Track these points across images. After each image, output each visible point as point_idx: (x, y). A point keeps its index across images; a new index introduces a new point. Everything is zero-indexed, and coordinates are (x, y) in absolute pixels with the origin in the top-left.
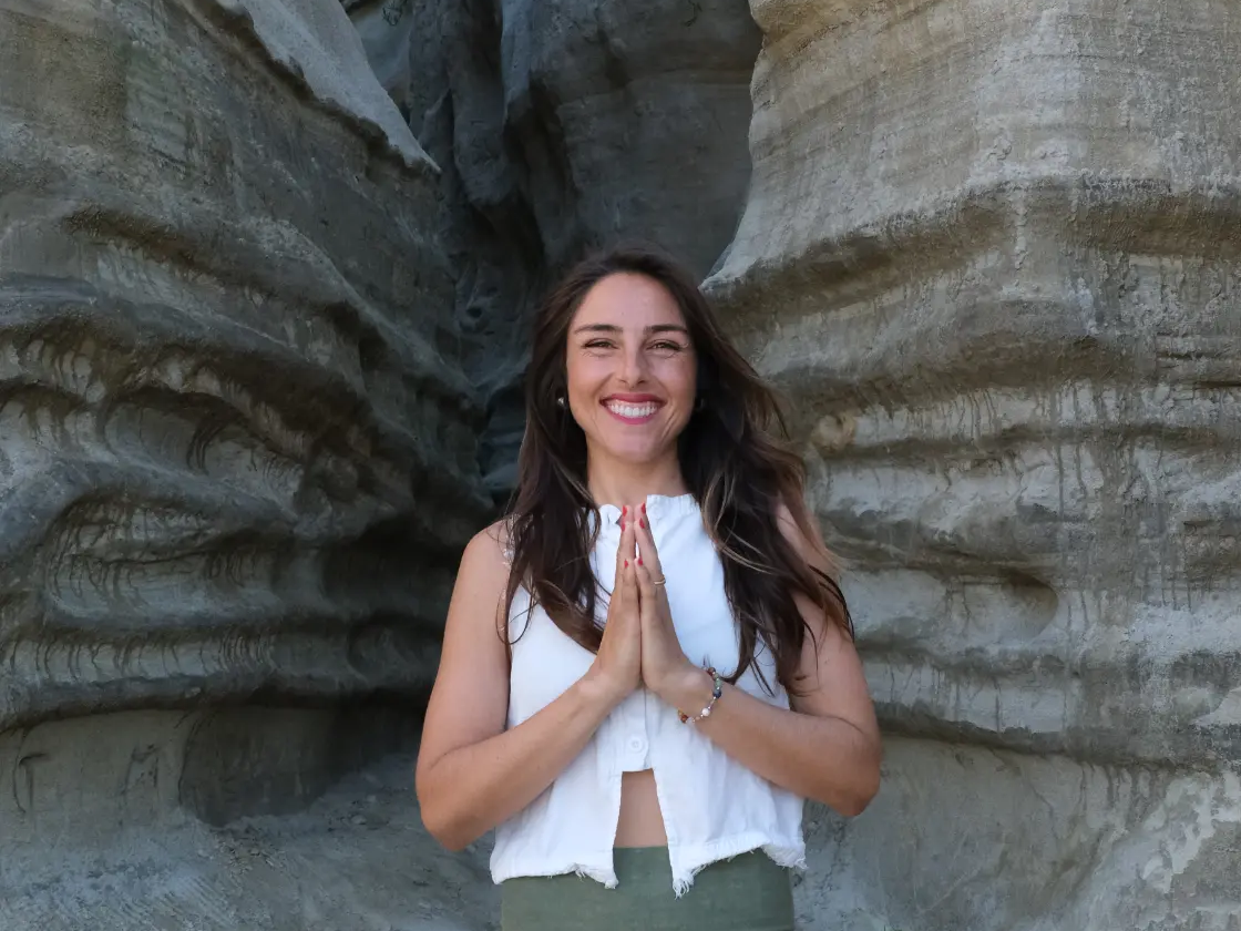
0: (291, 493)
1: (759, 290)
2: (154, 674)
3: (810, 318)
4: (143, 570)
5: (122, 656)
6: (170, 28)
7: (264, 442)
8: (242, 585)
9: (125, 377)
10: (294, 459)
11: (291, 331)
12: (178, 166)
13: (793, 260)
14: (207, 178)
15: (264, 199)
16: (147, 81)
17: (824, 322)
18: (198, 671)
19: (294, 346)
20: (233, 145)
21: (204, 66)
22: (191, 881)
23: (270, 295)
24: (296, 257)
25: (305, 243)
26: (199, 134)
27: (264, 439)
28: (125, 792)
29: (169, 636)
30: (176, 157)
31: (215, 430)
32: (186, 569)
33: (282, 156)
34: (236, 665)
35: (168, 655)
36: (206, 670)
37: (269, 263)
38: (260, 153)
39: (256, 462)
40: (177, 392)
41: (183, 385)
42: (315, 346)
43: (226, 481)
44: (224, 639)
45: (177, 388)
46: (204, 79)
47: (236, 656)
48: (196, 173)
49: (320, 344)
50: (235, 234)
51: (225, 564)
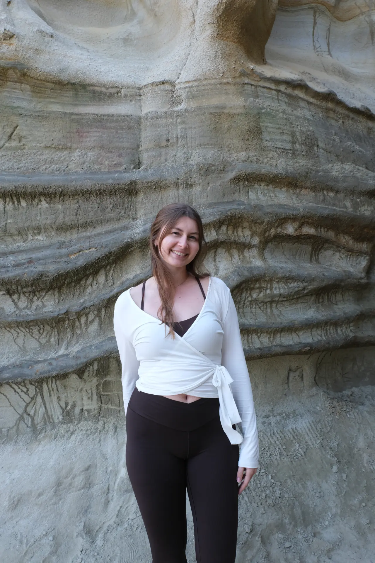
0: (363, 266)
2: (286, 343)
4: (282, 304)
5: (272, 336)
6: (289, 104)
7: (343, 249)
8: (336, 305)
9: (265, 233)
10: (361, 253)
11: (348, 204)
12: (289, 151)
14: (304, 153)
15: (337, 156)
16: (270, 123)
18: (310, 340)
19: (352, 209)
20: (319, 139)
21: (308, 114)
22: (307, 422)
23: (337, 192)
24: (350, 175)
25: (358, 169)
26: (299, 138)
27: (344, 247)
28: (288, 383)
29: (294, 329)
30: (287, 148)
31: (320, 247)
32: (304, 301)
33: (355, 141)
34: (330, 337)
35: (294, 335)
36: (313, 340)
37: (336, 180)
38: (337, 140)
39: (342, 257)
40: (293, 235)
41: (295, 232)
42: (363, 209)
43: (327, 266)
44: (323, 327)
45: (292, 234)
46: (305, 119)
47: (330, 333)
48: (298, 152)
49: (366, 207)
50: (317, 171)
51: (326, 297)
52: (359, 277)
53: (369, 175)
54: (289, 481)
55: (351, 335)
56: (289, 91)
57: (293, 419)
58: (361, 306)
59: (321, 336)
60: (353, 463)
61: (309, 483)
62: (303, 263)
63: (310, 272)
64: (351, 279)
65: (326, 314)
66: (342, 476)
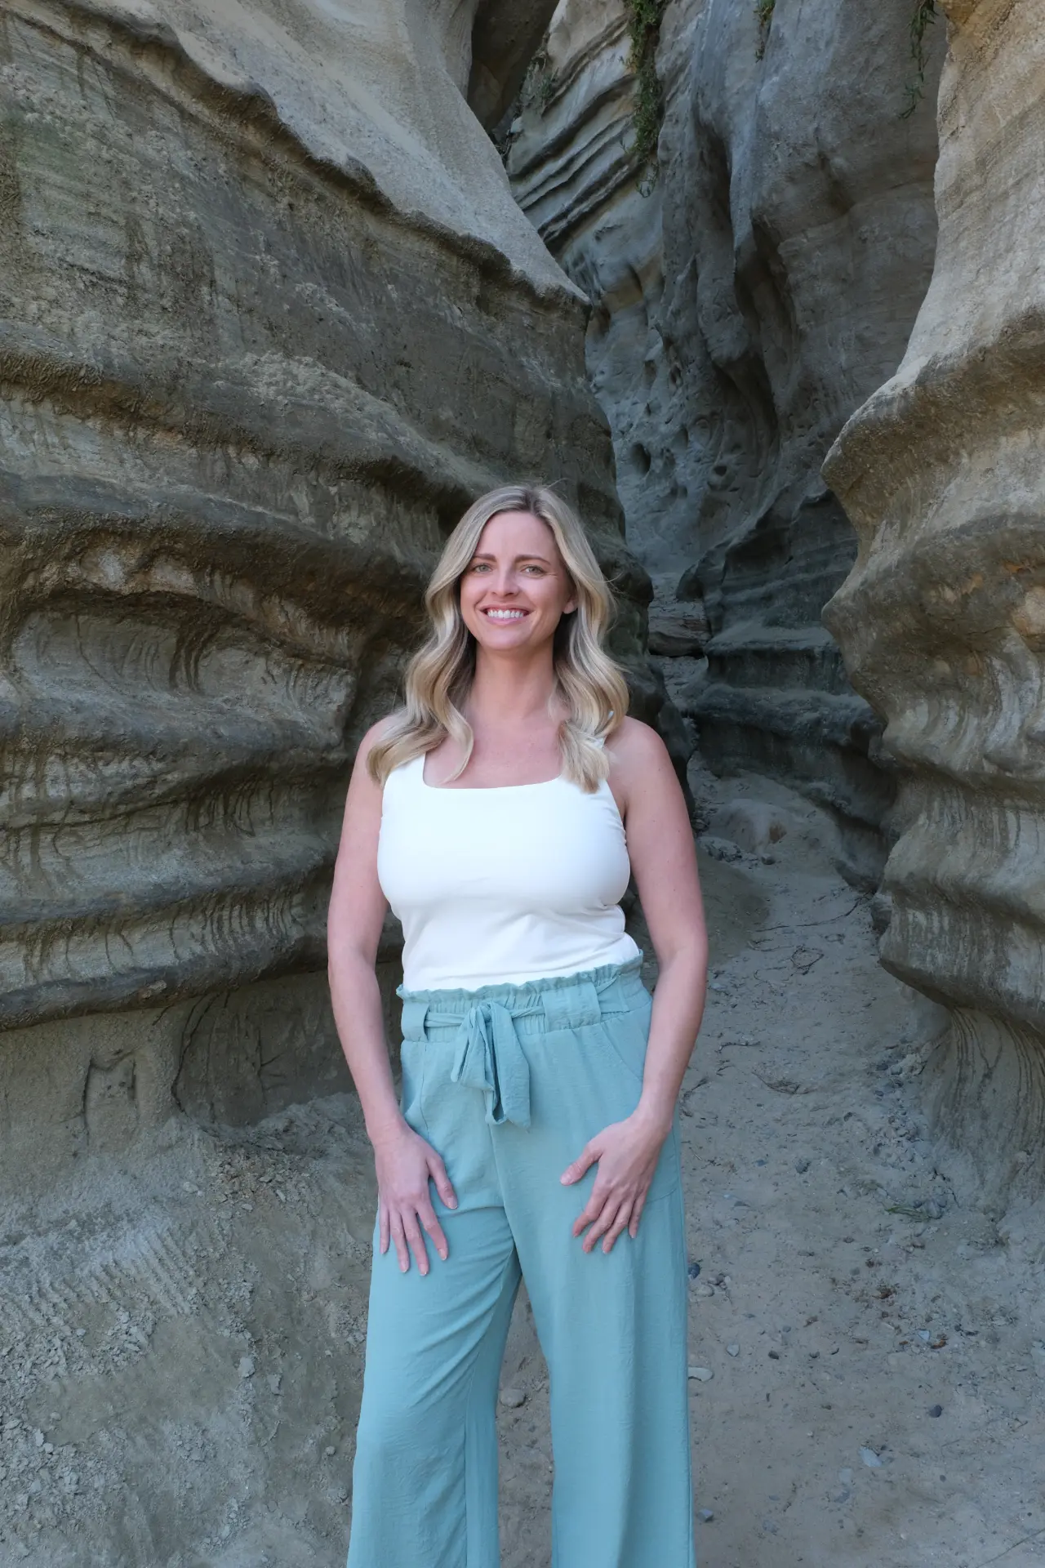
0: (334, 707)
1: (935, 404)
2: (87, 973)
3: (1012, 440)
4: (74, 833)
5: (37, 953)
6: (119, 106)
7: (279, 646)
8: (252, 834)
9: (23, 578)
10: (330, 663)
11: (303, 500)
12: (116, 286)
14: (166, 302)
15: (271, 328)
16: (51, 167)
17: (1034, 445)
18: (166, 959)
19: (311, 520)
20: (217, 258)
21: (181, 158)
22: (154, 1237)
23: (269, 455)
24: (311, 403)
25: (336, 386)
26: (151, 243)
27: (283, 643)
28: (84, 1112)
29: (114, 921)
30: (111, 274)
31: (206, 635)
32: (150, 825)
33: (325, 278)
34: (231, 942)
35: (115, 943)
36: (177, 957)
37: (266, 412)
38: (272, 270)
39: (275, 672)
40: (118, 593)
41: (126, 583)
42: (345, 519)
43: (225, 701)
44: (208, 913)
45: (117, 588)
46: (175, 175)
47: (232, 932)
48: (147, 296)
49: (353, 516)
50: (209, 376)
51: (221, 810)
52: (322, 743)
53: (367, 408)
54: (103, 1437)
55: (295, 933)
56: (120, 55)
57: (105, 1234)
58: (324, 836)
59: (203, 943)
60: (299, 1338)
61: (167, 1428)
62: (145, 689)
63: (175, 724)
64: (300, 749)
65: (219, 866)
66: (267, 1384)
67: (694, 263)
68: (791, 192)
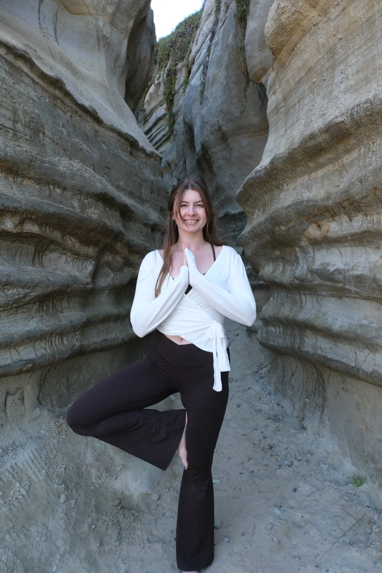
0: (89, 271)
1: (276, 169)
2: (3, 363)
3: (301, 179)
6: (10, 74)
8: (62, 312)
10: (87, 257)
11: (76, 204)
12: (9, 130)
13: (294, 149)
14: (27, 137)
15: (64, 150)
17: (309, 179)
18: (32, 356)
19: (79, 210)
20: (45, 126)
21: (33, 94)
22: (30, 452)
23: (64, 189)
24: (79, 174)
25: (86, 170)
26: (22, 118)
27: (71, 250)
28: (5, 410)
29: (13, 344)
30: (7, 126)
31: (45, 248)
32: (25, 311)
33: (83, 139)
34: (55, 349)
35: (14, 352)
36: (36, 355)
37: (63, 175)
38: (65, 133)
39: (68, 260)
40: (12, 232)
41: (14, 229)
42: (90, 211)
43: (52, 269)
44: (47, 339)
45: (11, 231)
46: (30, 98)
47: (56, 345)
48: (20, 134)
49: (93, 210)
50: (43, 162)
51: (51, 305)
52: (85, 282)
53: (97, 177)
54: (7, 537)
55: (78, 344)
56: (10, 58)
57: (12, 453)
58: (87, 312)
59: (45, 349)
60: (82, 484)
61: (33, 529)
62: (23, 265)
63: (33, 276)
64: (77, 284)
65: (51, 323)
66: (70, 504)
67: (185, 159)
68: (211, 137)
